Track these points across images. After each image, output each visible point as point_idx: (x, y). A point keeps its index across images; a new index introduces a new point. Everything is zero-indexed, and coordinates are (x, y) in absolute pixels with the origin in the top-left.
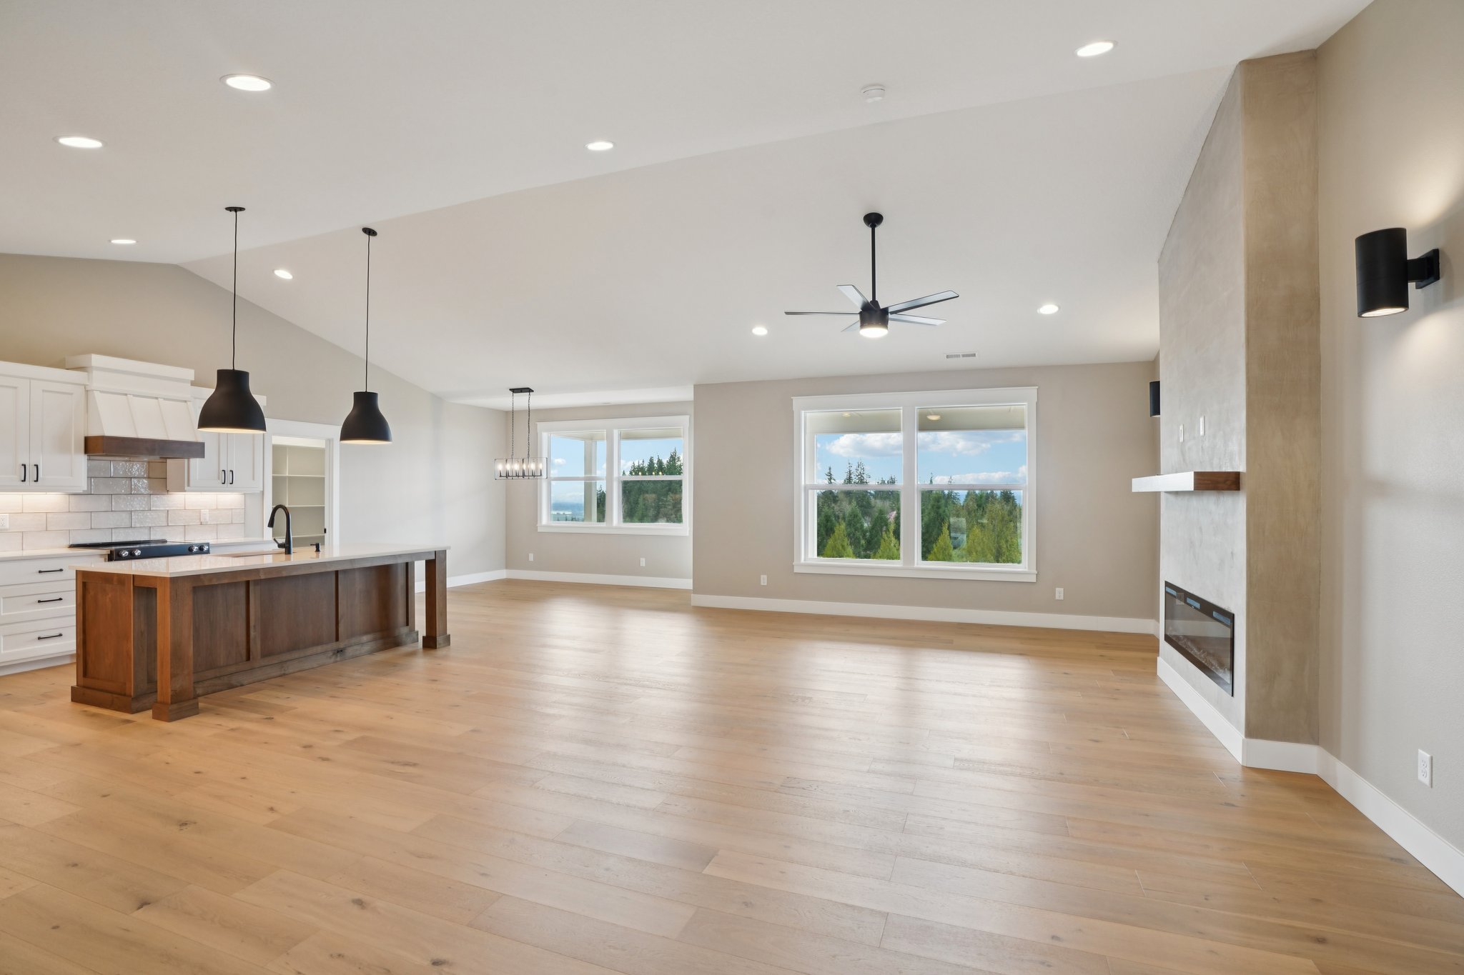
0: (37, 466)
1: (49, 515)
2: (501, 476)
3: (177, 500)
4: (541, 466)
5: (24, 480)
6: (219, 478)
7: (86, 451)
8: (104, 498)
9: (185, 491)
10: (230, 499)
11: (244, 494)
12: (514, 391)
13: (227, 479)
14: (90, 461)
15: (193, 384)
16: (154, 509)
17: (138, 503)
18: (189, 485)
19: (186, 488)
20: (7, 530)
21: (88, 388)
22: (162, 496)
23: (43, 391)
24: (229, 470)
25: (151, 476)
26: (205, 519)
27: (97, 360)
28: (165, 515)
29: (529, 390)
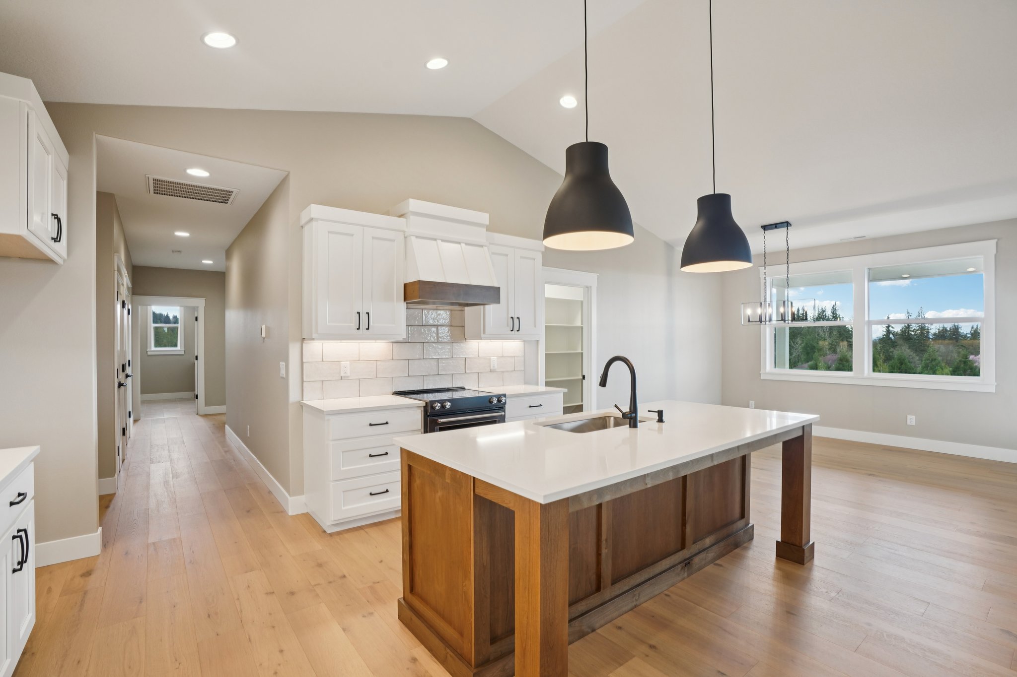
0: (368, 313)
1: (379, 363)
2: (749, 321)
3: (475, 347)
4: (769, 311)
5: (359, 329)
6: (508, 326)
7: (405, 299)
8: (419, 346)
9: (481, 338)
10: (513, 346)
11: (524, 341)
12: (765, 228)
13: (515, 325)
14: (408, 310)
15: (490, 228)
16: (455, 356)
17: (443, 351)
18: (484, 333)
19: (483, 336)
20: (348, 377)
21: (406, 234)
22: (462, 344)
23: (373, 238)
24: (516, 317)
25: (453, 324)
26: (494, 367)
27: (414, 205)
28: (463, 362)
29: (787, 224)
